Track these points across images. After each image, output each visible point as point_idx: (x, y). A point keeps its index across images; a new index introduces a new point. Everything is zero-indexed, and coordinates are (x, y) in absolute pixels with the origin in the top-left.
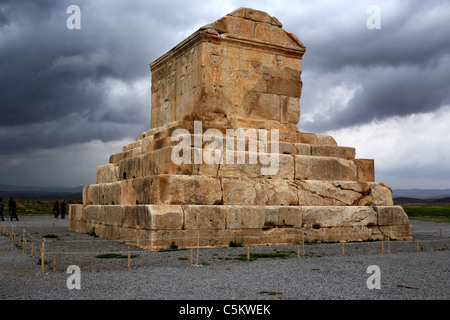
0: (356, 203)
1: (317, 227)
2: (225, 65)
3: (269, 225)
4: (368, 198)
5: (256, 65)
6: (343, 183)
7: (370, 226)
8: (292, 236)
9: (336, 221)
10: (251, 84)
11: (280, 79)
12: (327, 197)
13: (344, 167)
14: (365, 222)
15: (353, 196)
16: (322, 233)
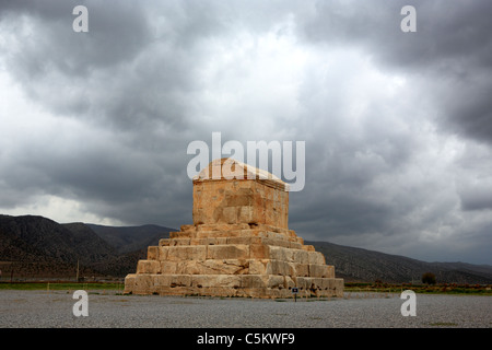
0: (236, 273)
1: (200, 286)
2: (205, 194)
3: (174, 285)
4: (246, 270)
5: (222, 191)
6: (228, 261)
7: (236, 287)
8: (185, 292)
9: (211, 284)
10: (218, 203)
11: (236, 196)
12: (217, 270)
13: (239, 250)
14: (232, 285)
15: (234, 268)
16: (202, 291)
